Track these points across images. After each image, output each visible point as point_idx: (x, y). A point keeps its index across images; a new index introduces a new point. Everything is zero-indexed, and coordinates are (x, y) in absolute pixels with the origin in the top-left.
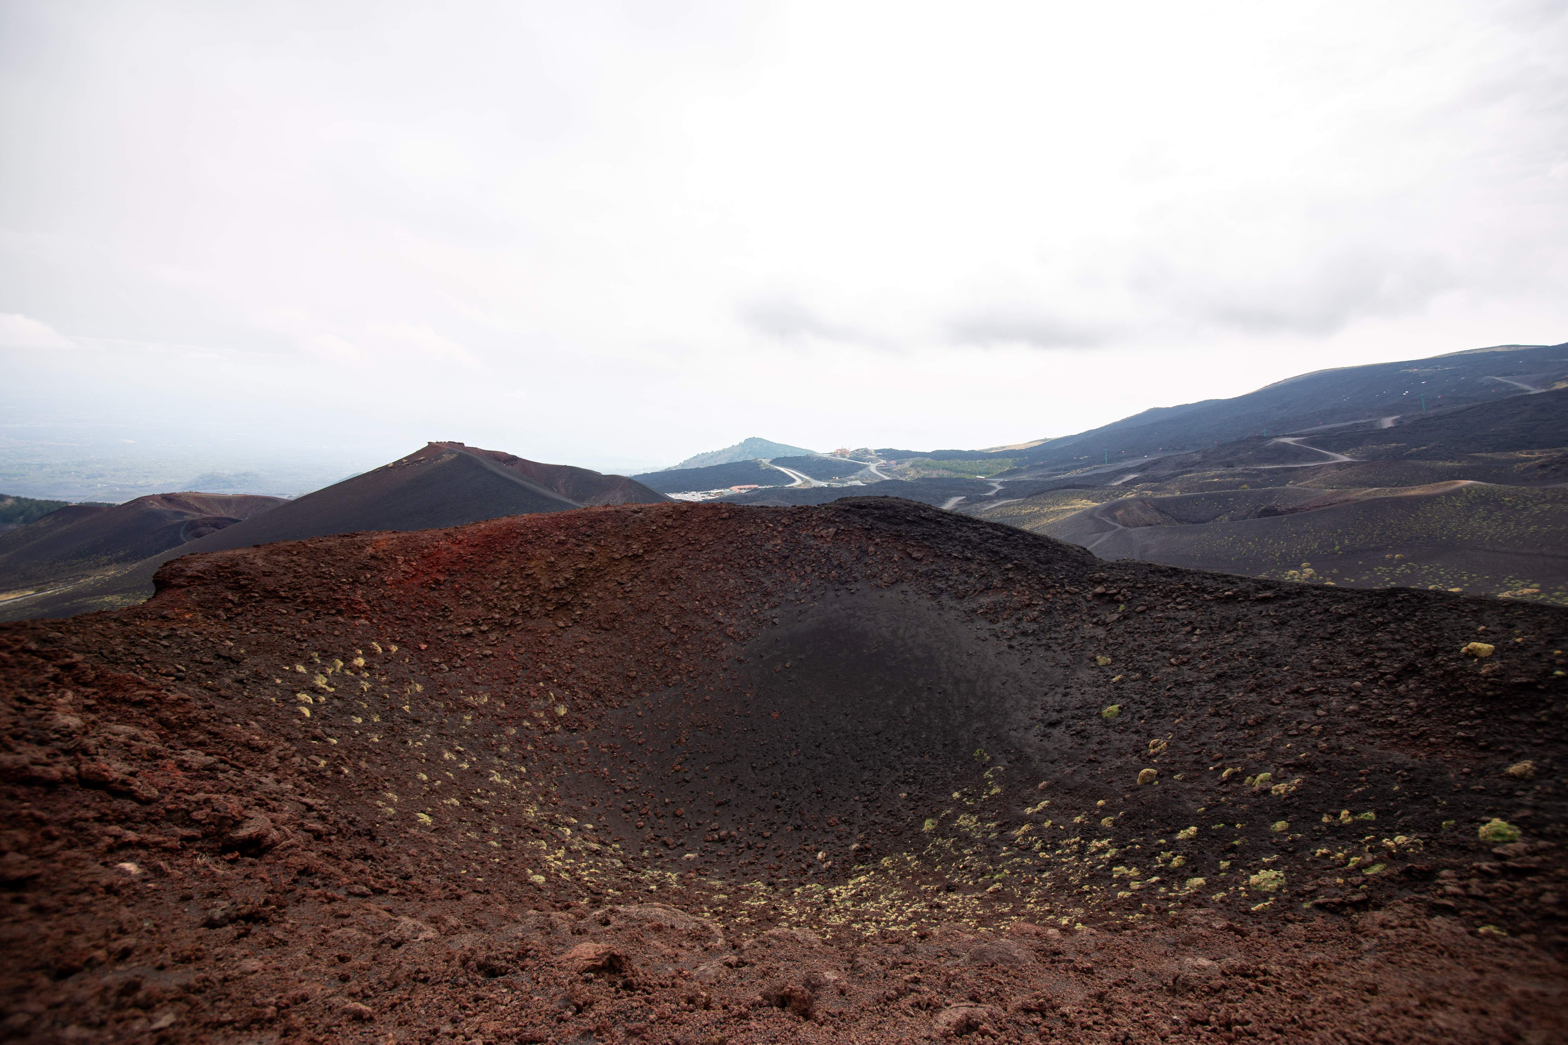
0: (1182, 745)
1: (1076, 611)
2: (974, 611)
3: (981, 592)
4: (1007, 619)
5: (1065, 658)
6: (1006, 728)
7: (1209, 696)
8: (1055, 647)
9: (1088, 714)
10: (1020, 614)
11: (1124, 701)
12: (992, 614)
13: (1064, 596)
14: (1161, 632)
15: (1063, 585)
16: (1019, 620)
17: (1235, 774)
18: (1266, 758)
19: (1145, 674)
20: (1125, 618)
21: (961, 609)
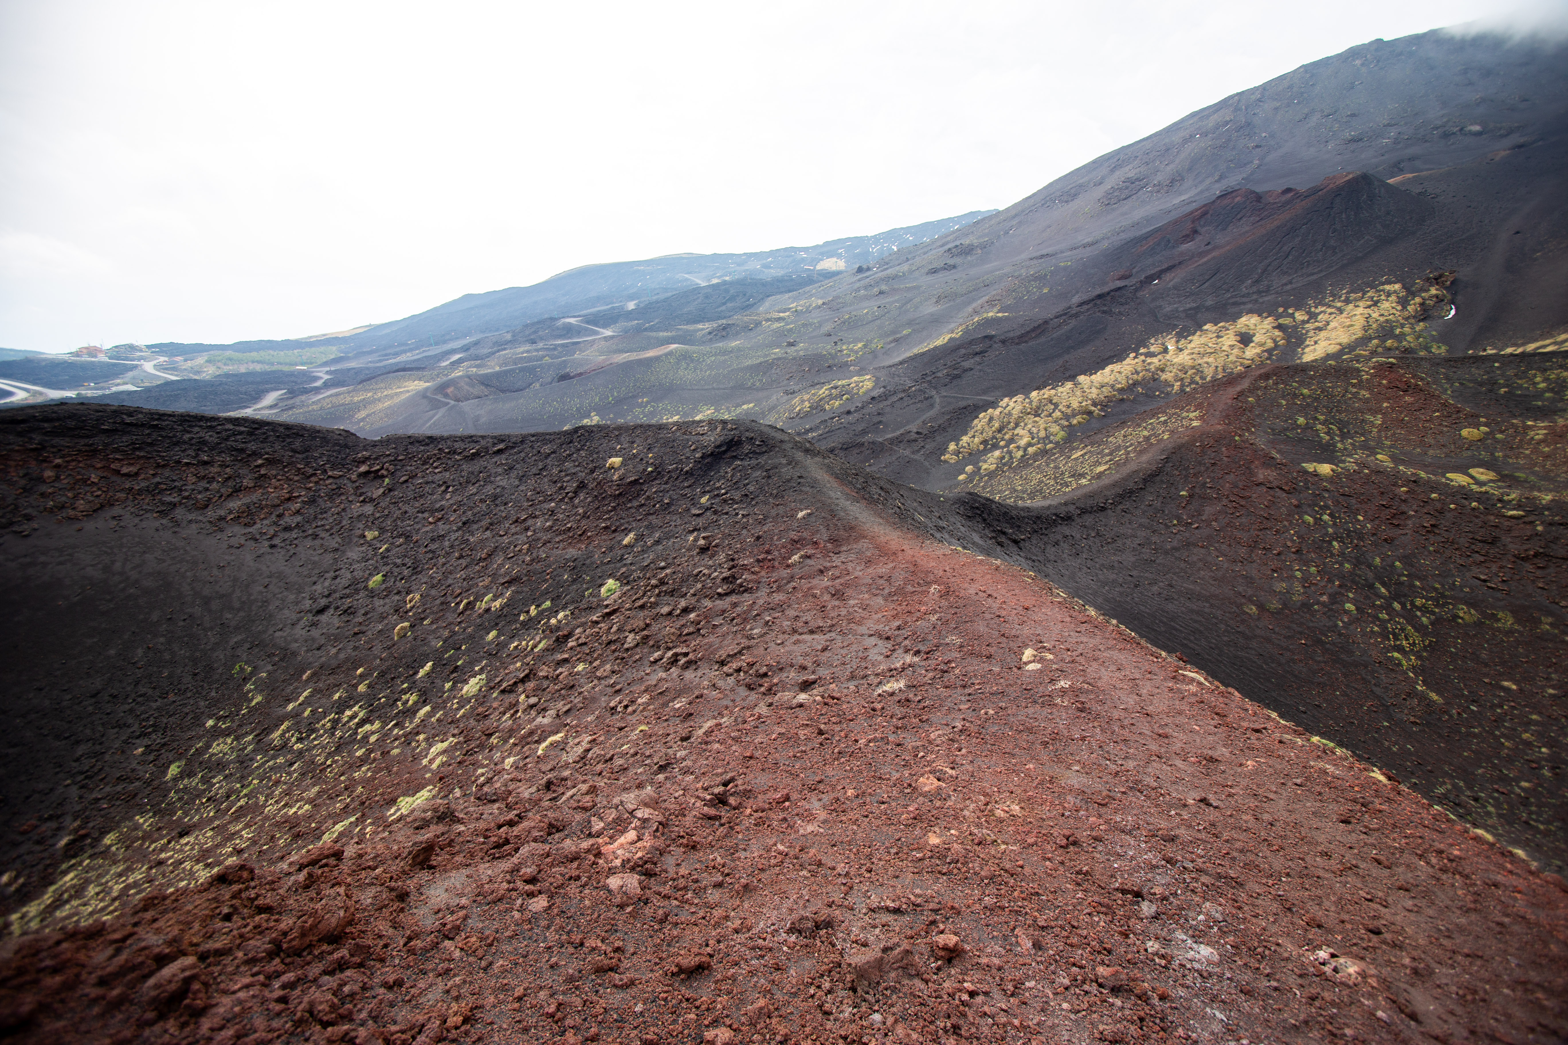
0: (433, 592)
1: (342, 494)
2: (222, 519)
3: (229, 496)
4: (265, 518)
5: (333, 543)
6: (271, 632)
7: (457, 543)
8: (323, 534)
9: (356, 590)
10: (280, 510)
11: (388, 568)
12: (246, 517)
13: (327, 482)
14: (421, 496)
15: (325, 471)
16: (280, 516)
17: (469, 603)
18: (491, 582)
19: (408, 537)
20: (390, 490)
21: (205, 520)
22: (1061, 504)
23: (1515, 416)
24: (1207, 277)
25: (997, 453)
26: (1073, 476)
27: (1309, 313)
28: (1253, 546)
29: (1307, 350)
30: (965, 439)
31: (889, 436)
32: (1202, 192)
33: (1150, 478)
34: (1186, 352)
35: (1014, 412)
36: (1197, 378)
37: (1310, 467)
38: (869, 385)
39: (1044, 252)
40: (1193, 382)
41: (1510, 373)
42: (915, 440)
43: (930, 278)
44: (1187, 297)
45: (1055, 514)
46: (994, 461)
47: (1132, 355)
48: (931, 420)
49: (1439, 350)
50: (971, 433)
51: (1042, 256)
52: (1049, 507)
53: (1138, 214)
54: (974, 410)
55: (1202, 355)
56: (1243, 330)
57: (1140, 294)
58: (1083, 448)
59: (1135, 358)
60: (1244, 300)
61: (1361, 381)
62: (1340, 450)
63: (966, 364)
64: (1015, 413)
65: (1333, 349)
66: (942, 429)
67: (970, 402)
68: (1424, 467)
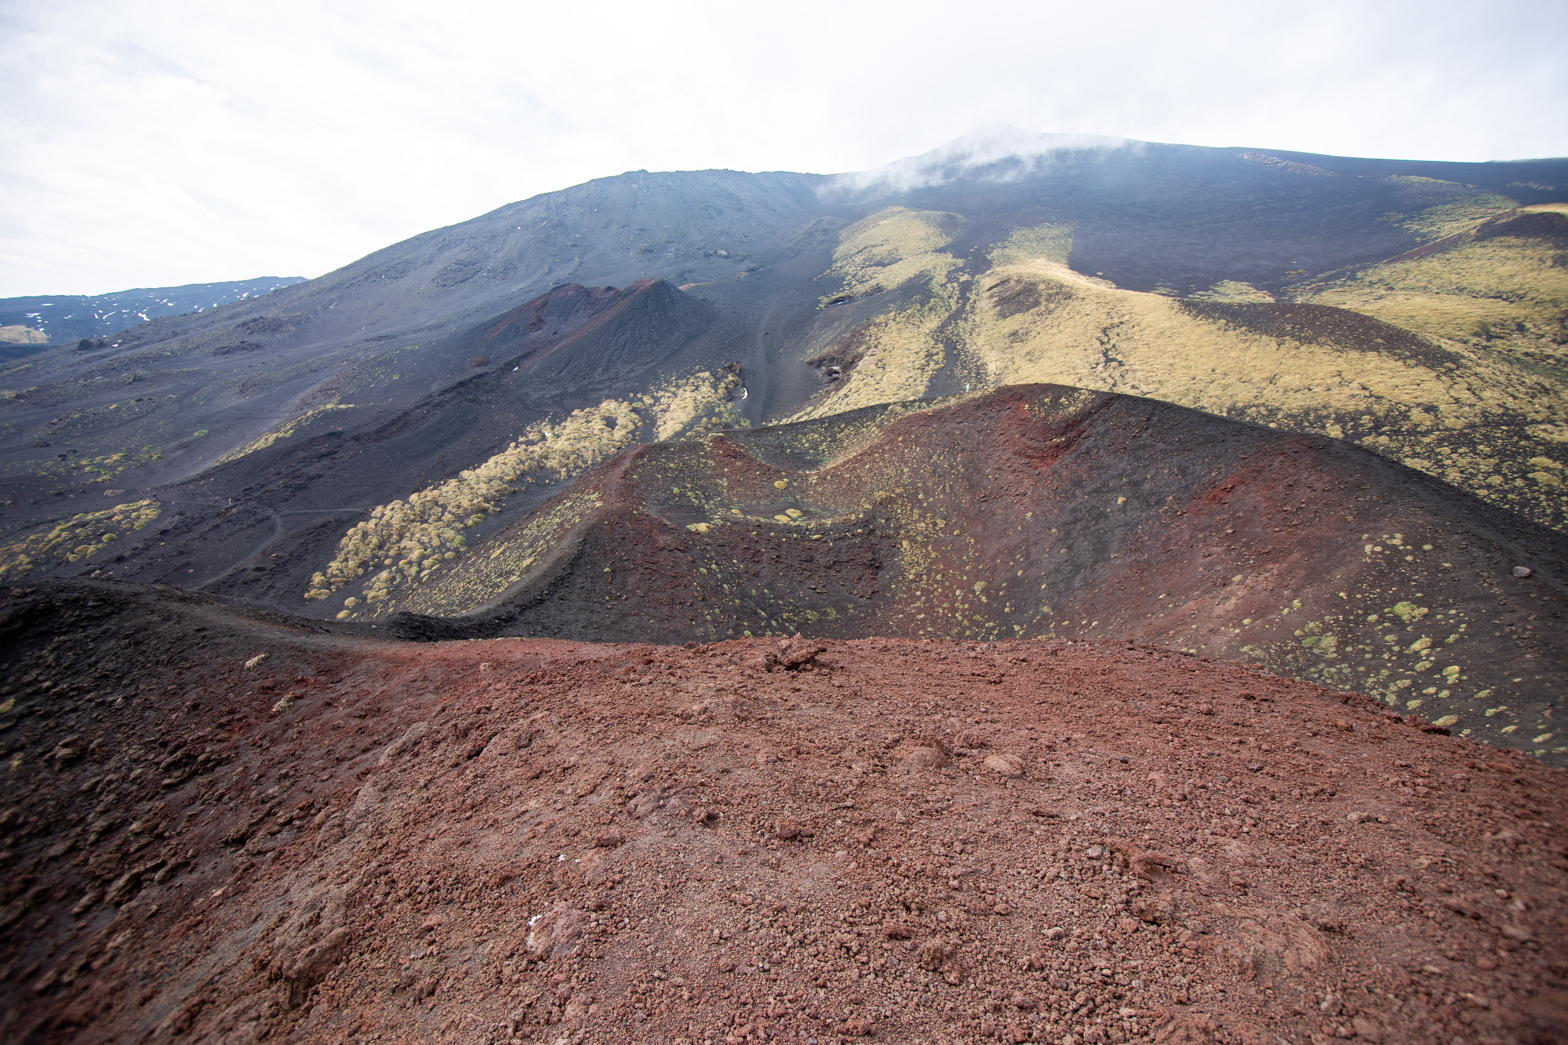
22: (499, 606)
23: (799, 469)
24: (563, 365)
25: (384, 575)
26: (500, 576)
27: (653, 397)
28: (671, 604)
29: (660, 429)
30: (334, 566)
31: (211, 581)
32: (536, 282)
33: (576, 561)
34: (563, 438)
35: (393, 521)
36: (580, 463)
37: (692, 527)
38: (151, 514)
39: (383, 332)
40: (577, 467)
41: (789, 438)
42: (257, 580)
43: (221, 360)
44: (550, 384)
45: (497, 618)
46: (382, 585)
47: (513, 444)
48: (275, 549)
49: (746, 423)
50: (342, 556)
51: (381, 338)
52: (488, 612)
53: (479, 300)
54: (341, 526)
55: (579, 440)
56: (607, 415)
57: (503, 381)
58: (500, 546)
59: (516, 447)
60: (600, 386)
61: (706, 453)
62: (708, 511)
63: (312, 470)
64: (396, 522)
65: (679, 427)
66: (296, 558)
67: (330, 518)
68: (761, 513)
